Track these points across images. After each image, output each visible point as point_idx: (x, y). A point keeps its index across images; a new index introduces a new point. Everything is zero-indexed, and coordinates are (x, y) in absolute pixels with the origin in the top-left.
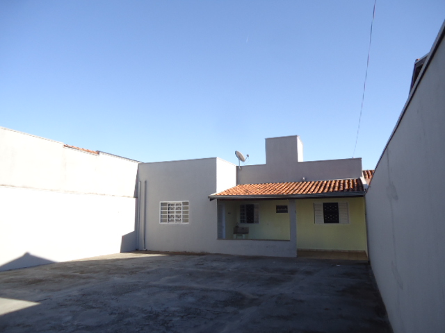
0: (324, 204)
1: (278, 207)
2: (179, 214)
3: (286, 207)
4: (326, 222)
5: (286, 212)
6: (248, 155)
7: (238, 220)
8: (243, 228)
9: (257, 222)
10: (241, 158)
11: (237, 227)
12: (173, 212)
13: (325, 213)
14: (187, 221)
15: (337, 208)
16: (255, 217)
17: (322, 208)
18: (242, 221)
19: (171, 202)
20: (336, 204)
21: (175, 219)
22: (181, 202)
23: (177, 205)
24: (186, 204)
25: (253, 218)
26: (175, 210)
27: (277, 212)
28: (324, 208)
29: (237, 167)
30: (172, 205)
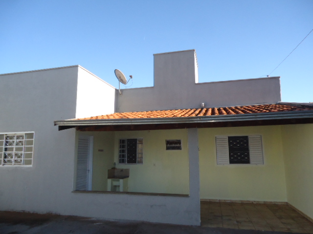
0: (230, 138)
1: (168, 142)
2: (19, 153)
3: (179, 142)
4: (232, 162)
5: (179, 148)
6: (131, 77)
7: (116, 159)
8: (122, 170)
9: (141, 162)
10: (122, 80)
11: (114, 168)
12: (12, 149)
13: (231, 150)
14: (29, 162)
15: (247, 143)
16: (138, 156)
17: (227, 144)
18: (122, 161)
19: (10, 133)
20: (246, 138)
21: (13, 160)
22: (23, 133)
23: (18, 137)
24: (30, 136)
25: (135, 157)
26: (14, 146)
27: (168, 148)
28: (230, 143)
29: (117, 91)
30: (12, 138)
